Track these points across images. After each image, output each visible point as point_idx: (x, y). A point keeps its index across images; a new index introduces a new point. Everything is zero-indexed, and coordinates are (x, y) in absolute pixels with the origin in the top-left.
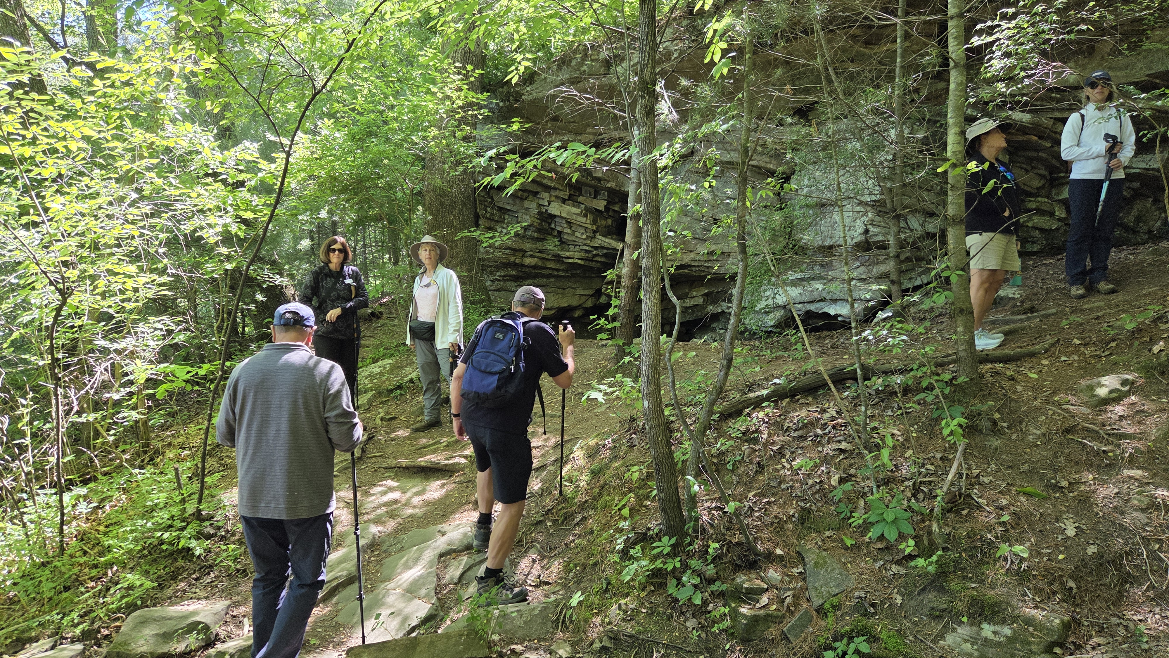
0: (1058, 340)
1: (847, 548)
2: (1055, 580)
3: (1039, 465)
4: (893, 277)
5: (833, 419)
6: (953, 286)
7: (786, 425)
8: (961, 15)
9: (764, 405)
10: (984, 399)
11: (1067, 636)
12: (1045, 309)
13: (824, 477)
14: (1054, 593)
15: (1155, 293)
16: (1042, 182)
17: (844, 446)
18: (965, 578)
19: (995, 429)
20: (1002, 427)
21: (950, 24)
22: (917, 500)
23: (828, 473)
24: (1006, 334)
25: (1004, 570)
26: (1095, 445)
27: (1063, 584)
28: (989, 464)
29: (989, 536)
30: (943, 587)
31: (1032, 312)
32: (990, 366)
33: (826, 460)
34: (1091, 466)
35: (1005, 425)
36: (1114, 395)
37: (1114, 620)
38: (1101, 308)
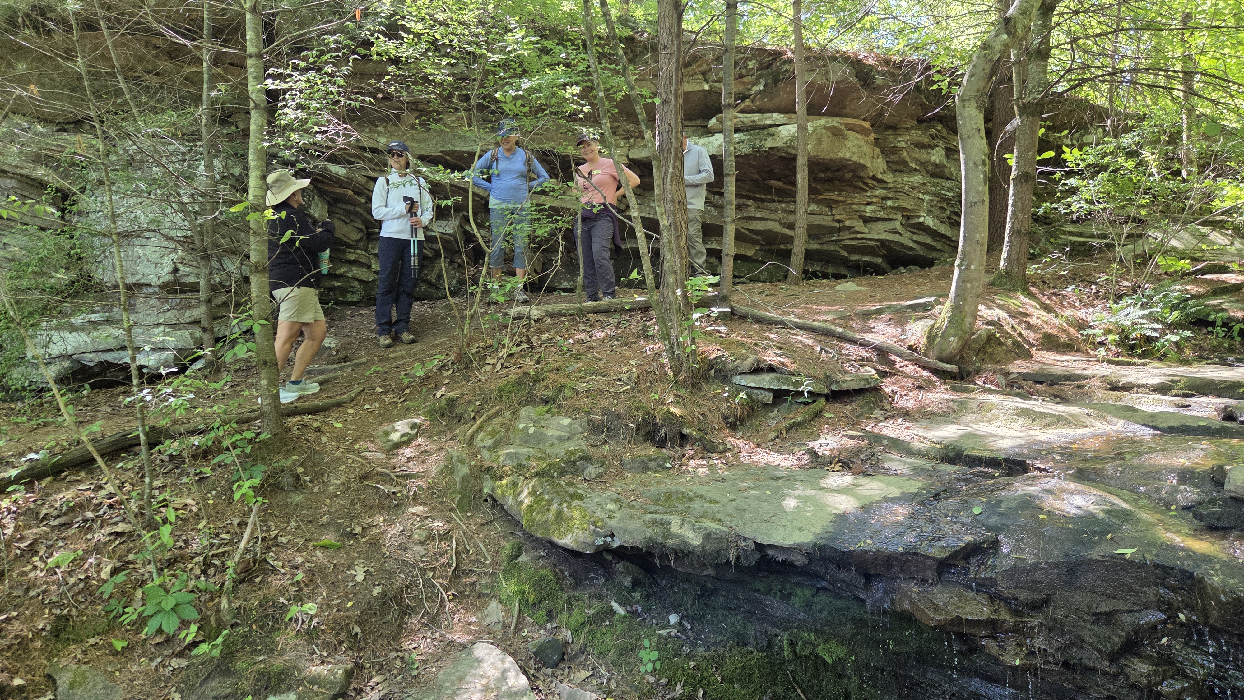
0: (364, 389)
1: (116, 654)
2: (342, 629)
3: (337, 515)
4: (205, 323)
5: (110, 496)
6: (257, 336)
7: (44, 511)
8: (260, 56)
9: (10, 489)
10: (288, 454)
11: (350, 683)
12: (358, 358)
13: (92, 573)
14: (341, 643)
15: (444, 343)
16: (360, 235)
17: (120, 528)
18: (254, 651)
19: (298, 484)
20: (305, 481)
21: (250, 62)
22: (207, 576)
23: (98, 565)
24: (321, 384)
25: (294, 633)
26: (386, 488)
27: (349, 632)
28: (289, 522)
29: (282, 600)
30: (228, 669)
31: (345, 362)
32: (298, 418)
33: (98, 549)
34: (383, 508)
35: (308, 478)
36: (405, 439)
37: (393, 655)
38: (403, 357)
